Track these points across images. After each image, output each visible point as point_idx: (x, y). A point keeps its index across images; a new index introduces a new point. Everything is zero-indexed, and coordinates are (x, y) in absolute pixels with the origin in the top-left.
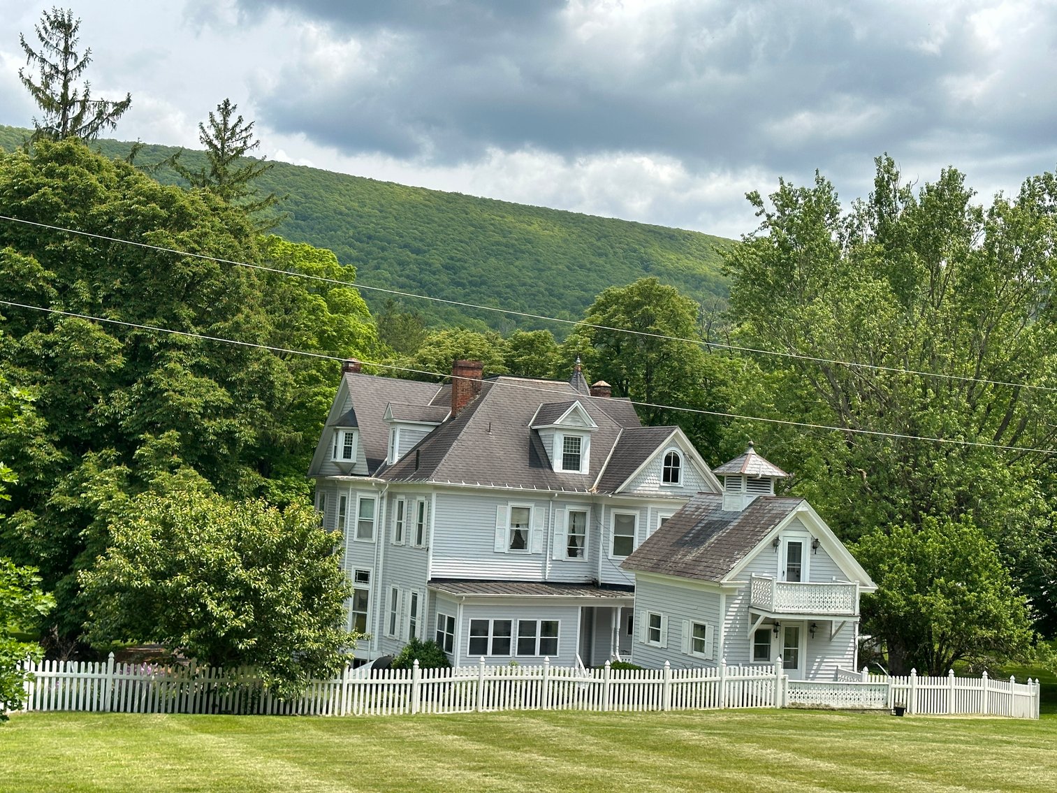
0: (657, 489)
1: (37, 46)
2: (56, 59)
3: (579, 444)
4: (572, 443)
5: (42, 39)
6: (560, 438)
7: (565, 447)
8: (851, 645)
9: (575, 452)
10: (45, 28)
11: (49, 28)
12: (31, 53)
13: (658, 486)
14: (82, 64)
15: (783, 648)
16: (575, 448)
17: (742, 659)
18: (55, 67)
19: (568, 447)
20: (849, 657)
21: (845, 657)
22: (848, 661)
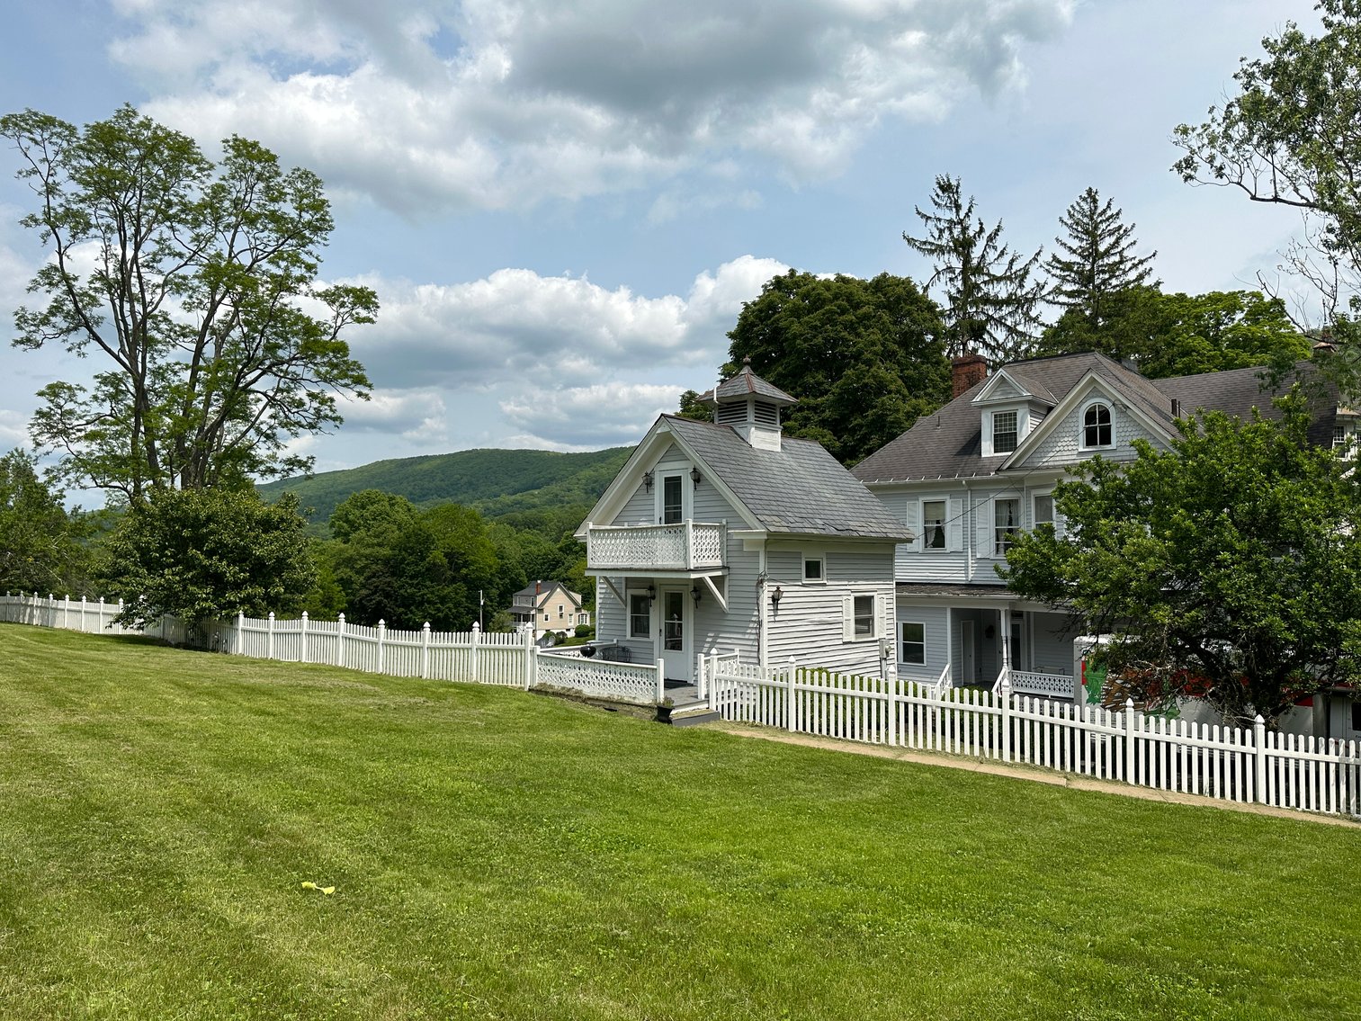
0: (1074, 457)
1: (930, 210)
2: (952, 215)
3: (1015, 419)
4: (1005, 420)
5: (936, 203)
6: (987, 416)
7: (996, 426)
8: (754, 619)
9: (1010, 429)
10: (938, 195)
11: (940, 193)
12: (928, 218)
13: (1076, 452)
14: (970, 211)
15: (663, 621)
16: (1010, 425)
17: (619, 633)
18: (950, 221)
19: (1001, 426)
20: (752, 637)
21: (747, 637)
22: (750, 643)
